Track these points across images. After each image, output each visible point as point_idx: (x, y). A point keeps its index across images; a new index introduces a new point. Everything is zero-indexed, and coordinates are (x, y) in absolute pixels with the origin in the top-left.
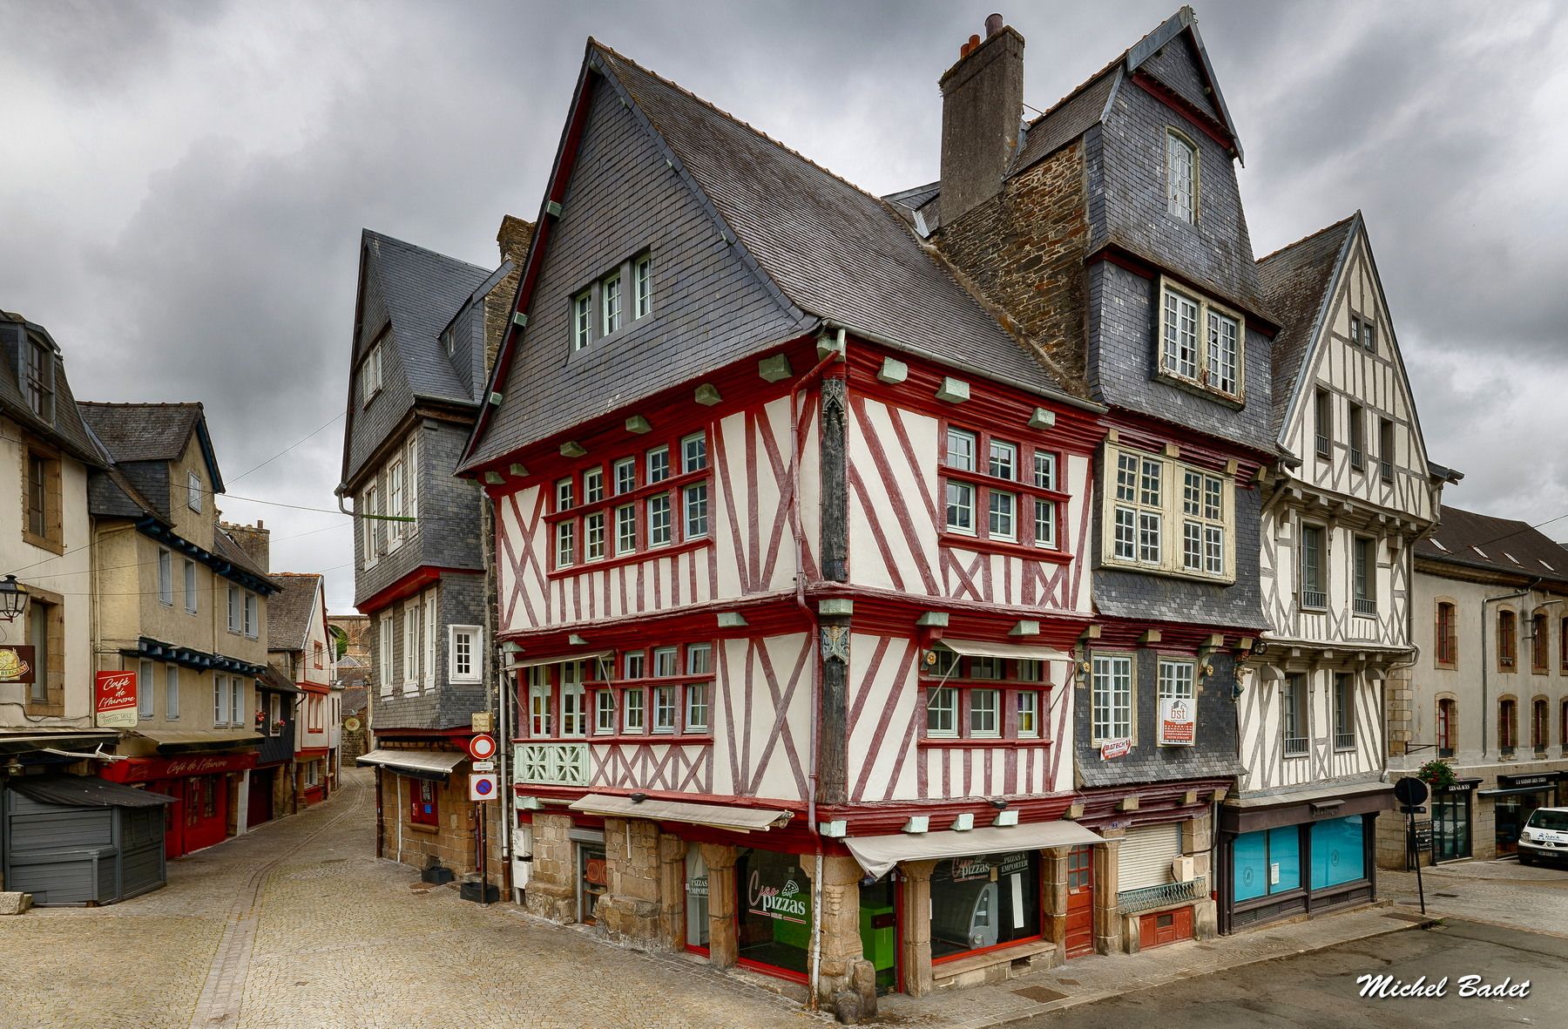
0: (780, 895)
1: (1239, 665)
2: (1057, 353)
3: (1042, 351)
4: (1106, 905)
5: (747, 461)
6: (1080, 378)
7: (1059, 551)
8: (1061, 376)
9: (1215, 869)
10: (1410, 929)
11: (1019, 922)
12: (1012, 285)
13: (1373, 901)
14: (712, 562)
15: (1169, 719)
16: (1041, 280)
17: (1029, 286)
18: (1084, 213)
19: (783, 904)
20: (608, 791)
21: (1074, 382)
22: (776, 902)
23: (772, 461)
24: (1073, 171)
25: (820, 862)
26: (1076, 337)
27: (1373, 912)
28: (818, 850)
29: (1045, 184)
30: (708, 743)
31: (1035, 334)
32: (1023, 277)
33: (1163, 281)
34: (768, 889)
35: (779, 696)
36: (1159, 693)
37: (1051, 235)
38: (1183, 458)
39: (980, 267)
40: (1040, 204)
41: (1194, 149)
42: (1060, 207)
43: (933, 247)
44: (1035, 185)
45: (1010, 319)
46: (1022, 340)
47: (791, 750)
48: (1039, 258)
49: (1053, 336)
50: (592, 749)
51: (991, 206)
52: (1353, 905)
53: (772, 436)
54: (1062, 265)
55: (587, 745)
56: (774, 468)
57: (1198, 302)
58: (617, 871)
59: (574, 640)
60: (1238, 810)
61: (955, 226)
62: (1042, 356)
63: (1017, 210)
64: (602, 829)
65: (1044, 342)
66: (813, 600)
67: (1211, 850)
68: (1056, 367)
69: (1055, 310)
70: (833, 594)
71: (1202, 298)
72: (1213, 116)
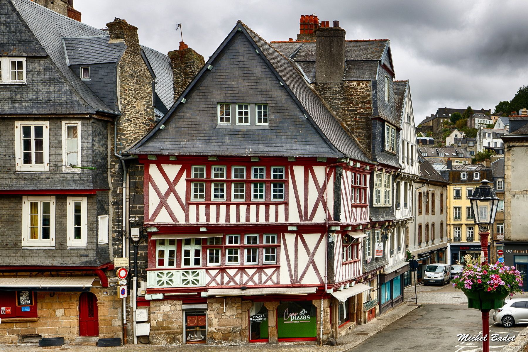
0: (299, 315)
1: (388, 230)
2: (361, 142)
3: (356, 139)
4: (361, 309)
5: (305, 181)
6: (369, 152)
7: (365, 203)
8: (363, 149)
9: (378, 295)
10: (417, 308)
11: (345, 317)
12: (345, 114)
13: (403, 302)
14: (286, 210)
15: (377, 249)
16: (356, 117)
17: (352, 117)
18: (371, 104)
19: (300, 317)
20: (217, 287)
21: (367, 152)
22: (297, 318)
23: (315, 184)
24: (367, 89)
25: (322, 301)
26: (368, 139)
27: (404, 305)
28: (322, 298)
29: (358, 88)
30: (278, 268)
31: (354, 133)
32: (350, 113)
33: (386, 123)
34: (293, 314)
35: (310, 252)
36: (375, 241)
37: (360, 105)
38: (386, 172)
39: (332, 103)
40: (356, 94)
41: (388, 79)
42: (363, 98)
43: (312, 88)
44: (354, 86)
45: (345, 125)
46: (349, 133)
47: (316, 269)
48: (356, 111)
49: (360, 136)
50: (207, 271)
51: (337, 85)
52: (400, 303)
53: (315, 176)
54: (364, 116)
55: (205, 270)
56: (316, 186)
57: (390, 127)
58: (215, 318)
59: (202, 229)
60: (385, 275)
61: (322, 84)
62: (356, 141)
63: (348, 92)
64: (206, 303)
65: (357, 137)
66: (330, 226)
67: (377, 289)
68: (361, 146)
69: (361, 128)
70: (337, 225)
71: (390, 126)
72: (391, 70)
